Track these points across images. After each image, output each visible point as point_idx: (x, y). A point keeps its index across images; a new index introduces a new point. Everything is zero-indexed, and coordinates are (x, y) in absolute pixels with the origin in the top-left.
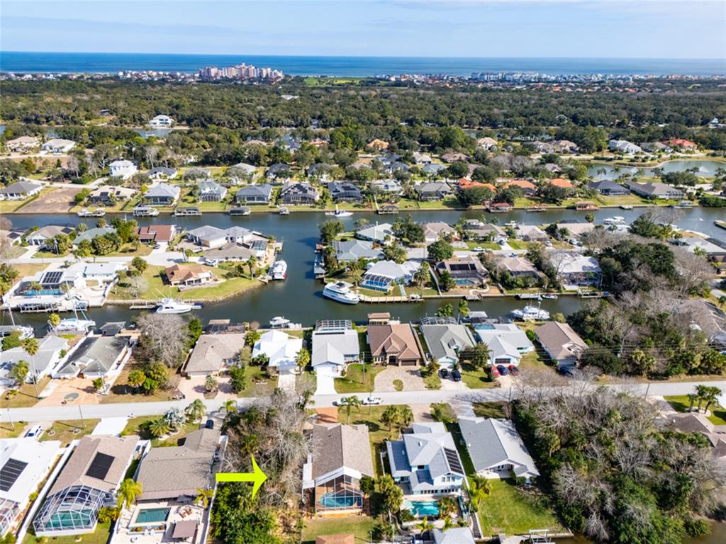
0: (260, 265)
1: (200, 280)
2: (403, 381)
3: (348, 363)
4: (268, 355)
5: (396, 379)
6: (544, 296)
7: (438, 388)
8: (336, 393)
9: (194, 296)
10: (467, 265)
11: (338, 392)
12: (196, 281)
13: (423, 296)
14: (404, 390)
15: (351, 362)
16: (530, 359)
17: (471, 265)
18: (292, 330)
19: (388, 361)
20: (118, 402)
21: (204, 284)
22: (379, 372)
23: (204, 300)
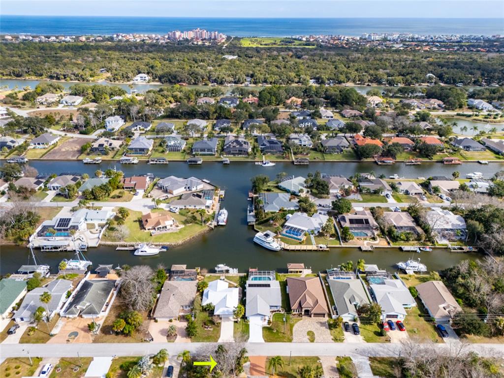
0: (209, 212)
1: (166, 227)
2: (315, 333)
3: (273, 312)
4: (214, 304)
5: (309, 330)
6: (421, 249)
7: (341, 340)
8: (264, 342)
9: (162, 240)
10: (362, 219)
11: (265, 341)
12: (163, 227)
13: (328, 246)
14: (315, 341)
15: (275, 311)
16: (413, 314)
17: (365, 220)
18: (231, 275)
19: (303, 313)
20: (105, 342)
21: (169, 230)
22: (296, 322)
23: (168, 243)
